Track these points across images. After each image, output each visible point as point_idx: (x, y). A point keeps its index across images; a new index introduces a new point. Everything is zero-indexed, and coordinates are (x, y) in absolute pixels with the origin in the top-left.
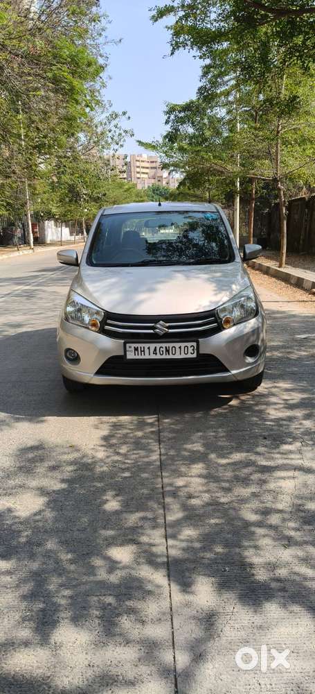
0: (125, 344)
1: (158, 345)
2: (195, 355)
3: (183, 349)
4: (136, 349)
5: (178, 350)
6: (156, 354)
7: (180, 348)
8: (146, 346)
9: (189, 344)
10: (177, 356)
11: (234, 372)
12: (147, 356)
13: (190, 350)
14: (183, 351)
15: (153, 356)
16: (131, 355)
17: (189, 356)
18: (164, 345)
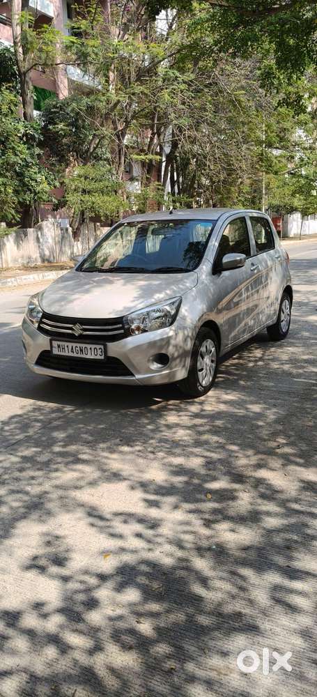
0: (51, 341)
1: (74, 345)
2: (102, 357)
3: (93, 350)
4: (59, 346)
5: (89, 351)
6: (73, 352)
7: (91, 349)
8: (66, 344)
9: (98, 347)
10: (89, 356)
11: (138, 376)
12: (66, 354)
13: (99, 351)
14: (92, 352)
15: (71, 354)
16: (56, 351)
17: (98, 357)
18: (78, 345)
